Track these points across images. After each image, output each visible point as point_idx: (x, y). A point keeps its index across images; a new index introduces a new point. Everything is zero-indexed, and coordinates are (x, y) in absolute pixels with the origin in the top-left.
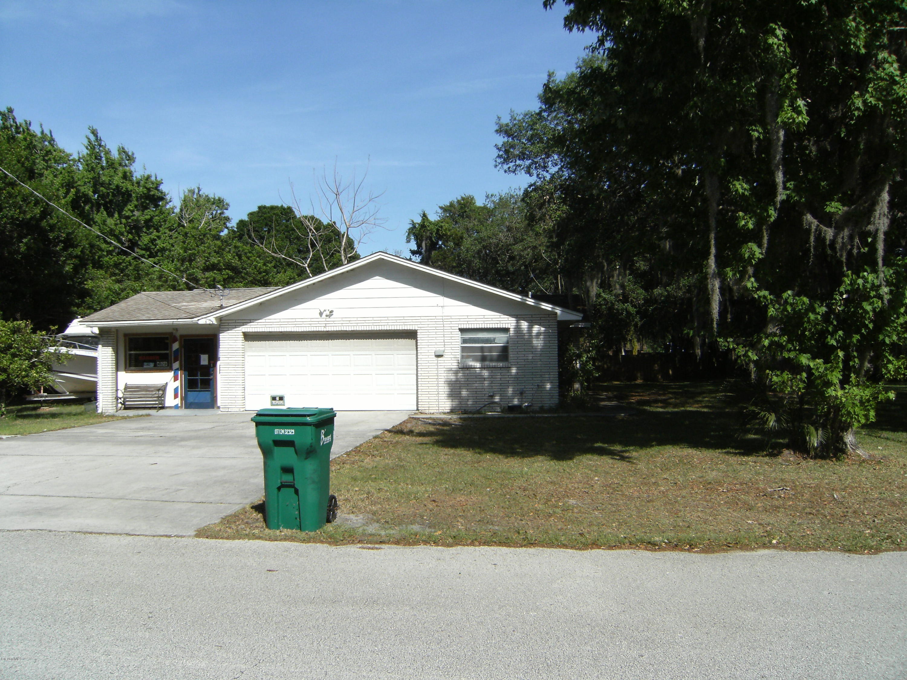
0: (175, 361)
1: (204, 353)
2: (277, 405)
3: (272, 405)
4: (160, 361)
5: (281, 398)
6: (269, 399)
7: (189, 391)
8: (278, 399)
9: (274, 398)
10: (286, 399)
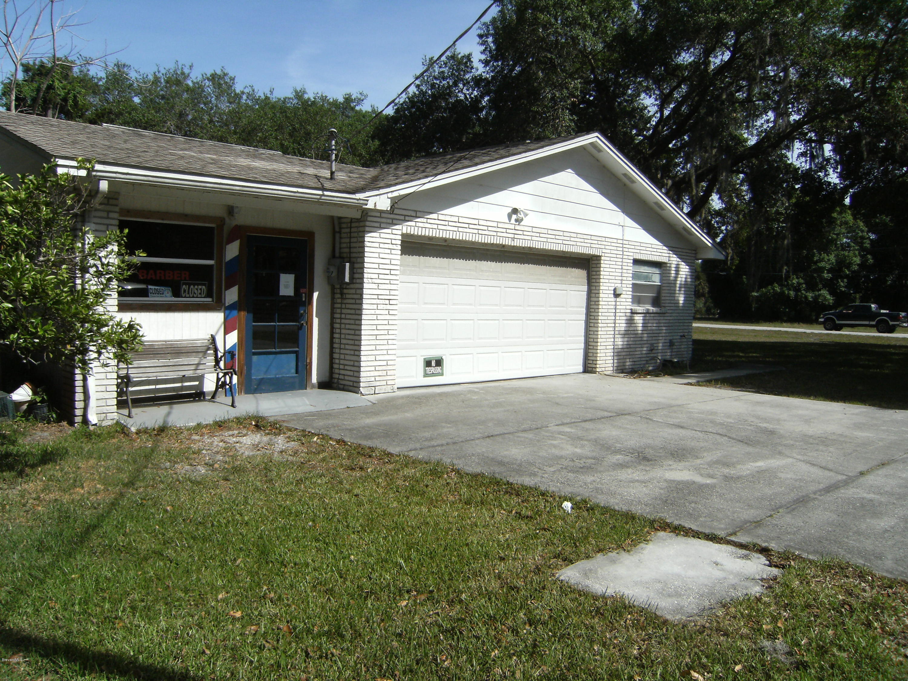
0: (228, 287)
1: (287, 271)
2: (433, 375)
3: (426, 375)
4: (189, 285)
5: (439, 363)
6: (421, 364)
7: (255, 354)
8: (433, 364)
9: (428, 363)
10: (445, 363)
